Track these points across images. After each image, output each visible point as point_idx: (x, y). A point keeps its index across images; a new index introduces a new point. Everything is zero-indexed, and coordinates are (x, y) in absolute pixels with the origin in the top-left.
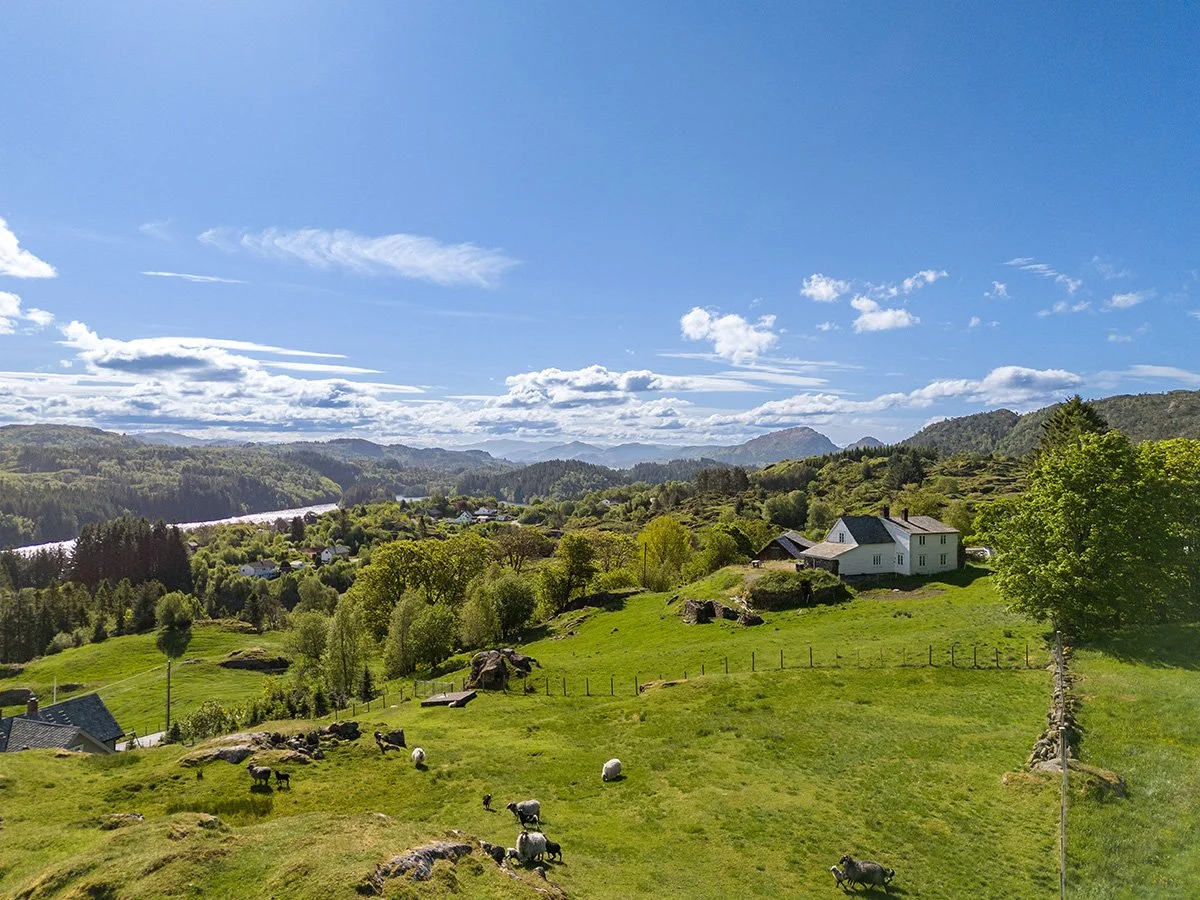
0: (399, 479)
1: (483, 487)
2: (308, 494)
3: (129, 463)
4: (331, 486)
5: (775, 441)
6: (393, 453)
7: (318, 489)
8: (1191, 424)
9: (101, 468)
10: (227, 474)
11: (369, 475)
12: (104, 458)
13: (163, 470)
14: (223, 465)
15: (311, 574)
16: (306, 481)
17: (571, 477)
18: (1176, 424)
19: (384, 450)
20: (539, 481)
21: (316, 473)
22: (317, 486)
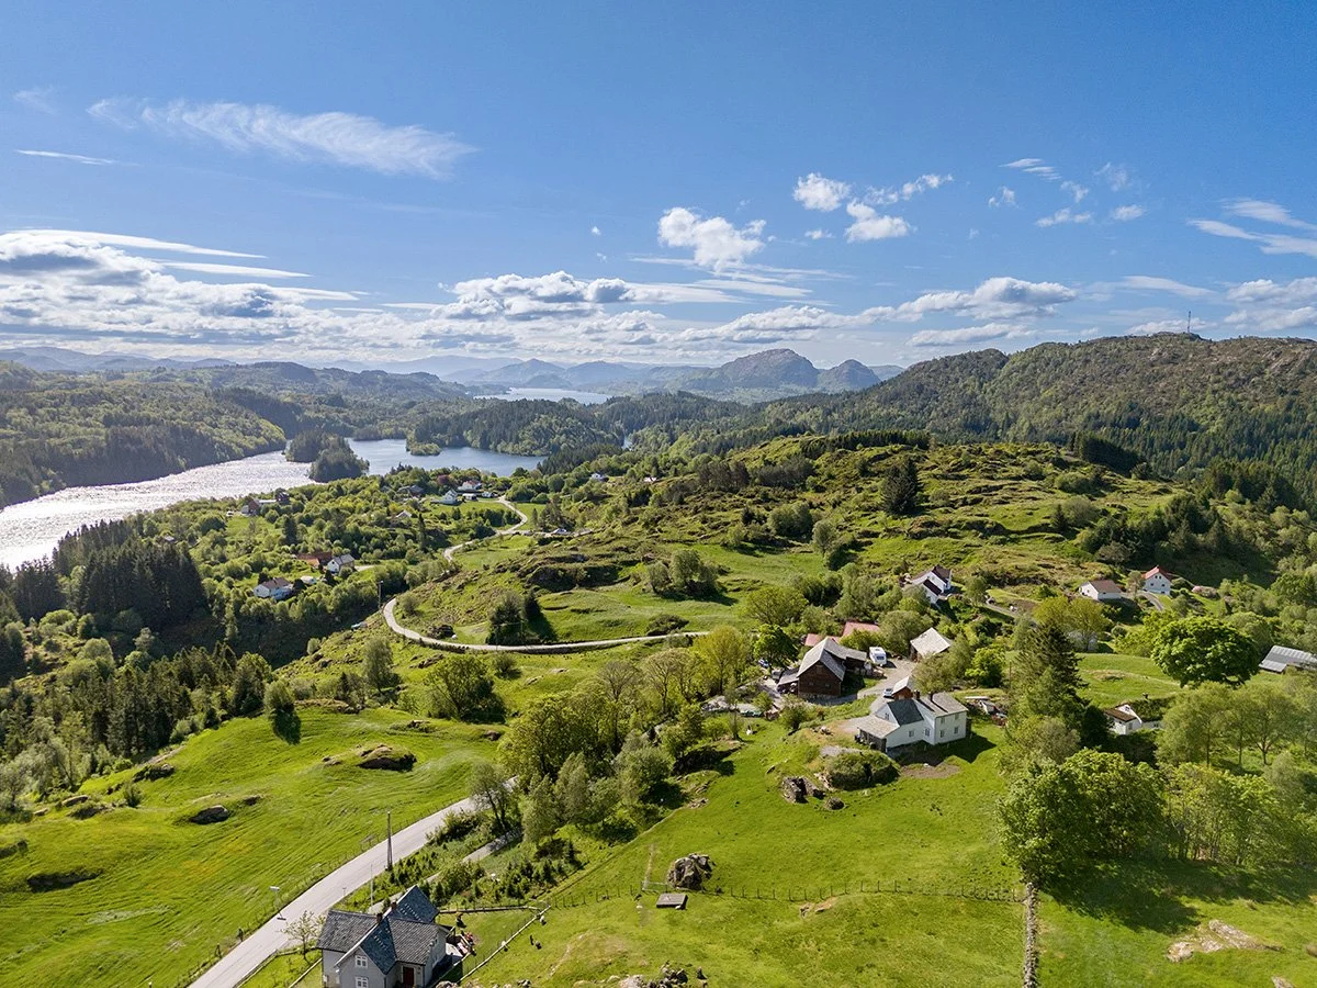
0: (346, 419)
1: (443, 431)
2: (249, 442)
3: (41, 411)
4: (272, 431)
5: (754, 365)
6: (328, 378)
7: (259, 436)
8: (1171, 374)
9: (11, 418)
10: (155, 422)
11: (311, 414)
12: (11, 407)
13: (81, 420)
14: (149, 410)
15: (328, 594)
16: (244, 426)
17: (542, 421)
18: (1158, 374)
19: (318, 375)
20: (507, 427)
21: (253, 415)
22: (257, 431)
